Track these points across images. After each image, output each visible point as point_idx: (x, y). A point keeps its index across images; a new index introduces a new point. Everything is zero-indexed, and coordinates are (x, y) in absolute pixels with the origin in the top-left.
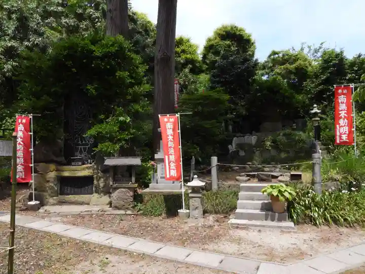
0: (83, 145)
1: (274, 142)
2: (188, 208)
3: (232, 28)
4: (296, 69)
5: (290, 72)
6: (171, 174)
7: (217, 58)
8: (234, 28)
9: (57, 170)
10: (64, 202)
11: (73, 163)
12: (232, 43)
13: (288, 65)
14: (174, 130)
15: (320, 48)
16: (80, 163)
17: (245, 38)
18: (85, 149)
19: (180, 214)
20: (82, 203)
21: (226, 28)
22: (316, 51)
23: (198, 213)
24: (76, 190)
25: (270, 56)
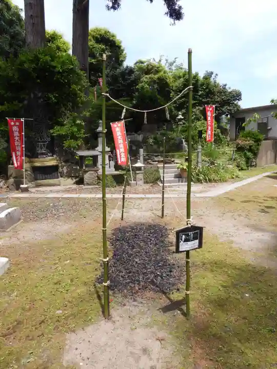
0: (43, 142)
1: (155, 138)
2: (135, 180)
3: (106, 32)
4: (159, 79)
5: (154, 82)
6: (122, 161)
7: (93, 60)
8: (107, 32)
9: (30, 162)
10: (40, 185)
11: (39, 157)
12: (106, 48)
13: (152, 76)
14: (121, 132)
15: (174, 62)
16: (45, 156)
17: (117, 45)
18: (44, 145)
19: (132, 184)
20: (54, 185)
21: (100, 30)
22: (171, 64)
23: (141, 182)
24: (46, 176)
25: (136, 64)
